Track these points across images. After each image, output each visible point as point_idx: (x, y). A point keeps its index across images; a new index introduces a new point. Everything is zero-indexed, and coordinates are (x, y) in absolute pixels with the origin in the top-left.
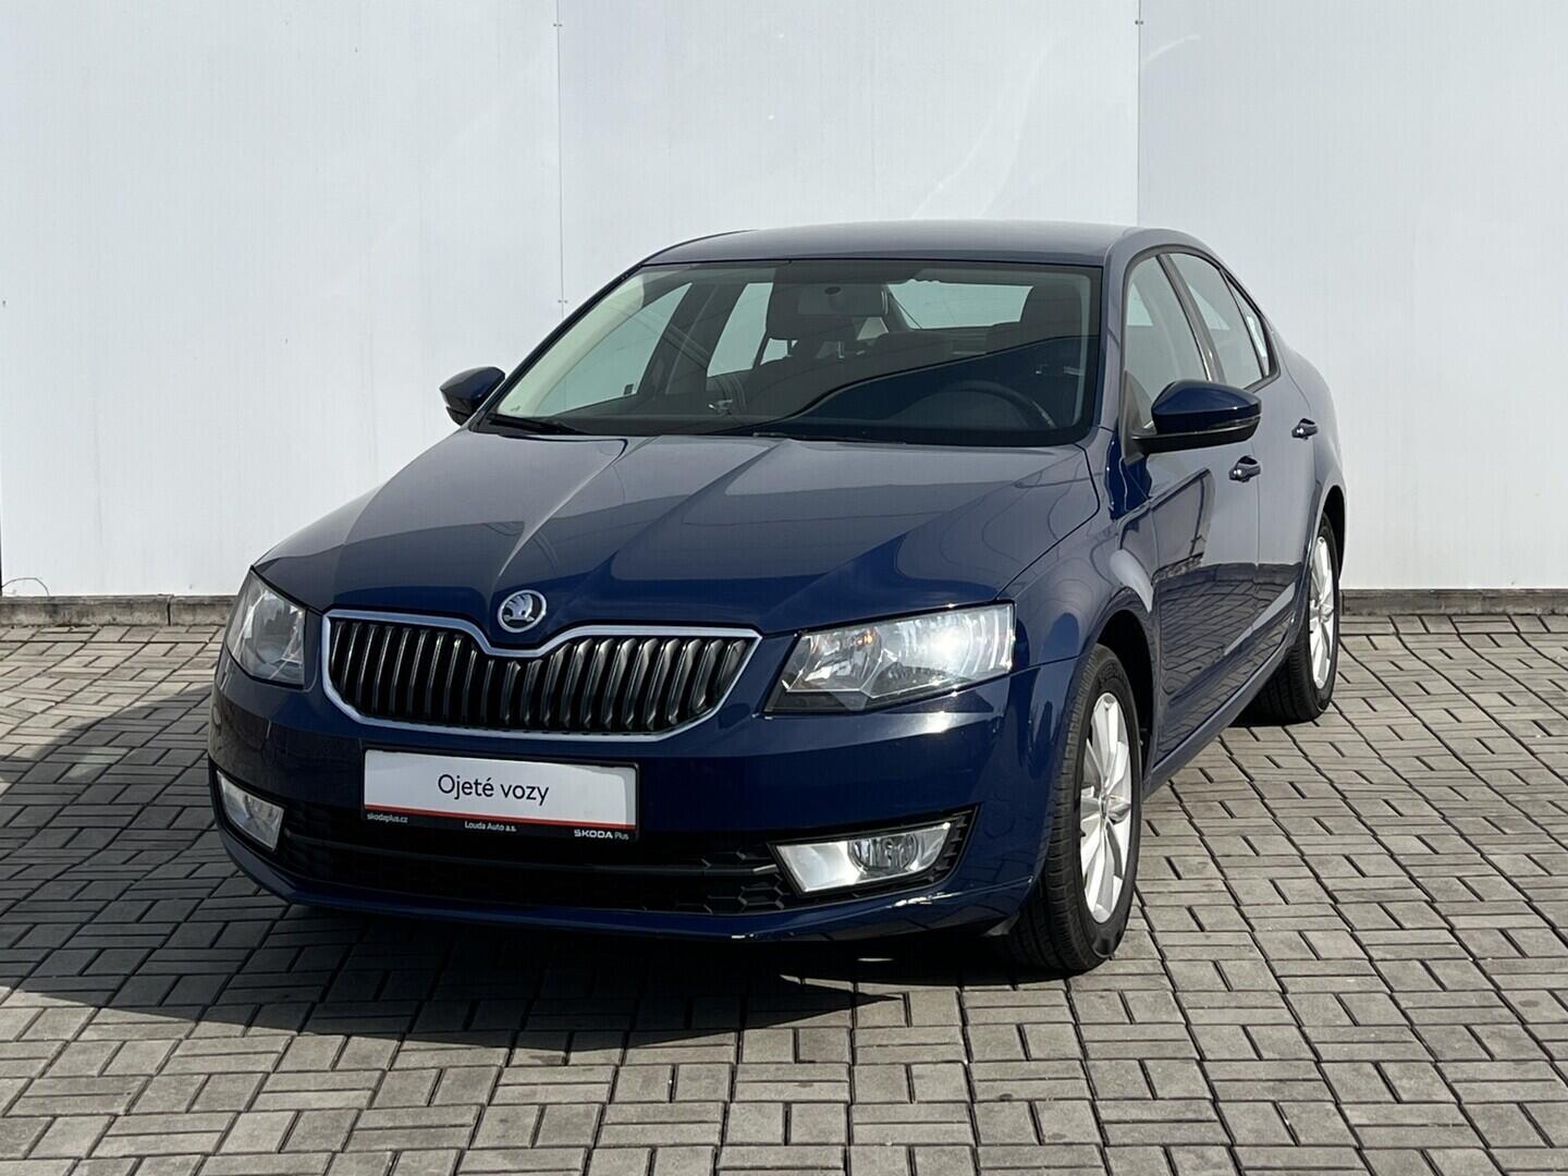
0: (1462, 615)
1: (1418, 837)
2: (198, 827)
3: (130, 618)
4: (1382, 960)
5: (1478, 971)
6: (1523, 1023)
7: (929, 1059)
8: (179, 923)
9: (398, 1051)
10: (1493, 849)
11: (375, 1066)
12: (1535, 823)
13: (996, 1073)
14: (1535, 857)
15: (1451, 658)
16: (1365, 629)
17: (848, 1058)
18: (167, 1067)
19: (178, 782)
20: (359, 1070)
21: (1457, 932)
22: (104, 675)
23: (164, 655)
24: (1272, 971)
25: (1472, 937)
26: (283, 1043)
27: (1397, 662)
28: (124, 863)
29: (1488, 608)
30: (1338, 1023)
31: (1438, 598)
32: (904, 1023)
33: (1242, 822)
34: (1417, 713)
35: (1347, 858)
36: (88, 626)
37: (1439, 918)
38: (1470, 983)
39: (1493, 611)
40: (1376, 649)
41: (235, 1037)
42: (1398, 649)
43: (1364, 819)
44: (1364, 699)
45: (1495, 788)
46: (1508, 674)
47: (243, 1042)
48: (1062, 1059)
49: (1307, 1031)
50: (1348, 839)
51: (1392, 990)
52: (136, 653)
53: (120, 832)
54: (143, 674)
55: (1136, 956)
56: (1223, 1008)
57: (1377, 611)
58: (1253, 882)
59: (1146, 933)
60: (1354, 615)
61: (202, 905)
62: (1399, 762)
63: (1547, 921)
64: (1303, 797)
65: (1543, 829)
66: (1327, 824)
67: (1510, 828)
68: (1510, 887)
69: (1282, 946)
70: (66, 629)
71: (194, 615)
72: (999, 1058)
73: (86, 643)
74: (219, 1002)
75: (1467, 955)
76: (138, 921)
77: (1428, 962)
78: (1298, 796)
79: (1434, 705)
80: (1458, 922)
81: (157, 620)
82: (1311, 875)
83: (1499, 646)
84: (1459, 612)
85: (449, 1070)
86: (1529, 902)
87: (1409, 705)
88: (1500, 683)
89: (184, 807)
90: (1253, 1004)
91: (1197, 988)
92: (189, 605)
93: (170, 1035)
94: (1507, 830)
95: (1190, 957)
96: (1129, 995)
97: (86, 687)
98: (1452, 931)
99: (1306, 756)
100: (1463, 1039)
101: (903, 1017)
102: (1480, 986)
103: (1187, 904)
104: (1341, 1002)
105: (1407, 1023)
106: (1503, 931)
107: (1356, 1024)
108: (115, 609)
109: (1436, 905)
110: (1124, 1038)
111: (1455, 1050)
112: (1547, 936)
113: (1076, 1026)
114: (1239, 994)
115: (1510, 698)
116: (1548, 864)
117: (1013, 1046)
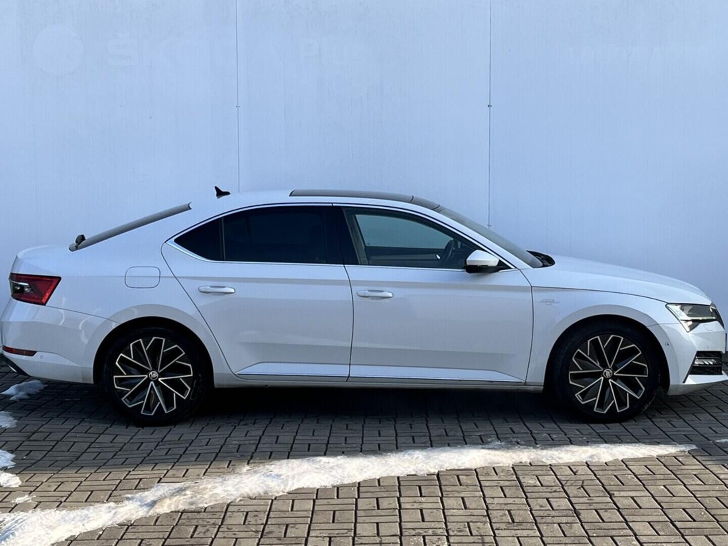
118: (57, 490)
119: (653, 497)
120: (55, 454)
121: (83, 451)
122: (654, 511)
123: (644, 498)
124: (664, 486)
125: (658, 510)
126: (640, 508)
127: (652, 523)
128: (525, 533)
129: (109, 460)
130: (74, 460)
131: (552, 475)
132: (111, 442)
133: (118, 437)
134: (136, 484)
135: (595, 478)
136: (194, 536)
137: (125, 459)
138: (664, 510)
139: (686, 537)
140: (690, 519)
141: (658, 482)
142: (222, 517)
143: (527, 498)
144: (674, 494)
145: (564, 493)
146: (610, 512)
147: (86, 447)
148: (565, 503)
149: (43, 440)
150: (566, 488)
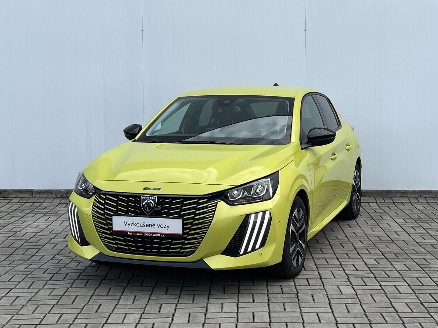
0: (395, 197)
1: (374, 259)
2: (31, 254)
3: (22, 196)
4: (360, 294)
5: (386, 297)
6: (397, 312)
7: (226, 322)
8: (21, 282)
9: (76, 319)
10: (396, 263)
11: (69, 323)
12: (408, 255)
13: (244, 326)
14: (407, 265)
15: (391, 209)
16: (368, 201)
17: (203, 322)
18: (9, 323)
19: (27, 242)
20: (63, 324)
21: (382, 286)
22: (13, 211)
23: (30, 206)
24: (328, 297)
25: (386, 288)
26: (43, 316)
27: (375, 210)
28: (9, 264)
29: (402, 195)
30: (344, 312)
31: (388, 192)
32: (221, 312)
33: (325, 255)
34: (379, 224)
35: (353, 265)
36: (10, 198)
37: (377, 282)
38: (384, 301)
39: (404, 196)
40: (370, 206)
41: (30, 314)
42: (376, 207)
43: (359, 254)
44: (365, 220)
45: (398, 246)
46: (406, 214)
47: (32, 316)
48: (263, 322)
49: (335, 314)
50: (355, 260)
51: (361, 303)
52: (22, 206)
53: (10, 256)
54: (24, 211)
55: (290, 293)
56: (312, 308)
57: (371, 196)
58: (326, 271)
59: (294, 286)
60: (365, 197)
61: (27, 277)
62: (373, 238)
63: (408, 283)
64: (344, 248)
65: (410, 257)
66: (349, 255)
67: (401, 257)
68: (398, 274)
69: (332, 290)
70: (4, 198)
71: (40, 195)
72: (246, 322)
73: (9, 202)
74: (28, 304)
75: (384, 293)
76: (9, 281)
77: (372, 295)
78: (342, 248)
79: (384, 222)
80: (382, 284)
81: (29, 196)
82: (343, 270)
83: (405, 206)
84: (394, 196)
85: (89, 324)
86: (403, 278)
87: (378, 223)
88: (404, 216)
89: (29, 249)
90: (321, 307)
91: (305, 302)
92: (38, 192)
93: (11, 314)
94: (400, 258)
95: (306, 293)
96: (286, 304)
97: (7, 215)
98: (380, 286)
99: (346, 236)
100: (380, 317)
101: (221, 310)
102: (386, 302)
103: (306, 278)
104: (346, 306)
105: (364, 312)
106: (394, 286)
107: (349, 312)
108: (17, 193)
109: (377, 279)
110: (283, 316)
111: (377, 320)
112: (407, 288)
113: (269, 313)
114: (318, 304)
115: (405, 220)
116: (410, 267)
117: (251, 318)
118: (10, 280)
119: (409, 286)
120: (14, 256)
121: (33, 254)
122: (410, 296)
123: (403, 287)
124: (417, 278)
125: (412, 294)
126: (400, 293)
127: (408, 304)
128: (323, 310)
129: (49, 260)
130: (26, 260)
131: (342, 271)
132: (53, 249)
133: (58, 245)
134: (64, 276)
135: (371, 273)
136: (98, 312)
137: (59, 260)
138: (416, 295)
139: (431, 313)
140: (435, 301)
141: (413, 276)
142: (118, 299)
143: (324, 286)
144: (423, 284)
145: (349, 283)
146: (380, 296)
147: (36, 252)
148: (350, 290)
149: (8, 248)
150: (350, 279)
